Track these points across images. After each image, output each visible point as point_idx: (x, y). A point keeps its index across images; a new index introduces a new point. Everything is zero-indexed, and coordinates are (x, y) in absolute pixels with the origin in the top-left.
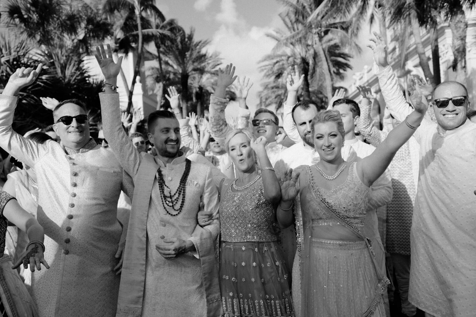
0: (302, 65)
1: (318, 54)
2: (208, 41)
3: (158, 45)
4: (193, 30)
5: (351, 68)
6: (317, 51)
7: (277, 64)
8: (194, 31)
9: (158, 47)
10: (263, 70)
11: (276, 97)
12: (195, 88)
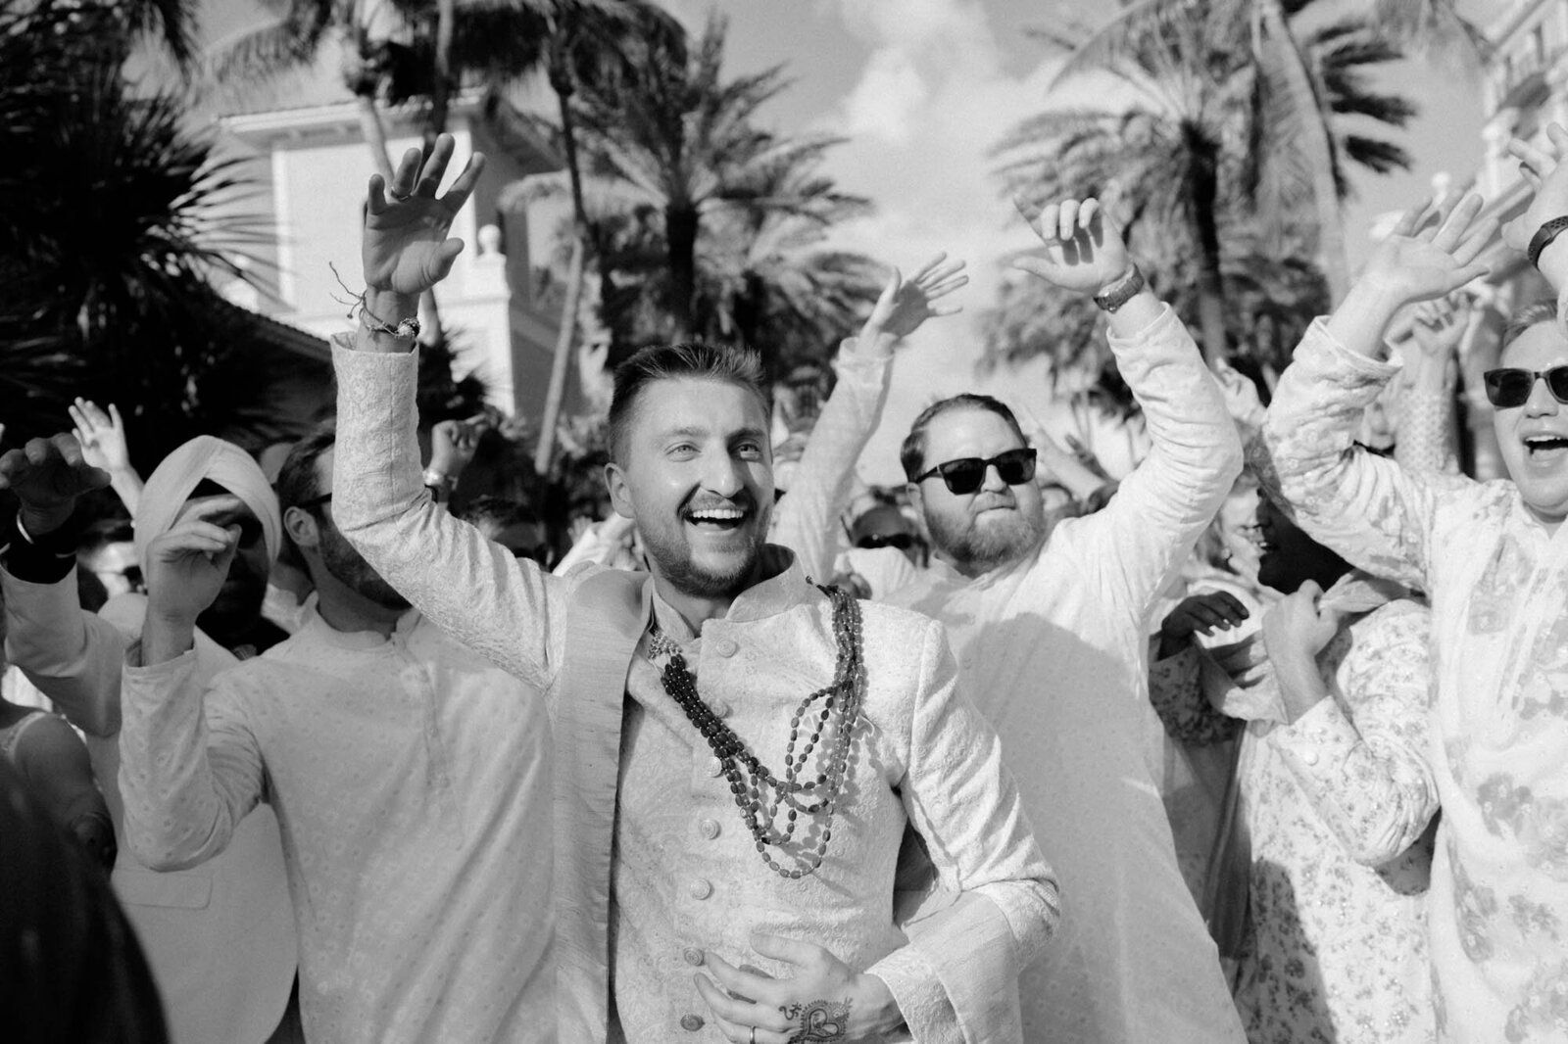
0: (1186, 155)
1: (1274, 82)
2: (784, 75)
3: (563, 79)
4: (718, 19)
5: (1405, 164)
6: (1267, 71)
7: (1076, 151)
8: (725, 25)
9: (563, 90)
10: (1012, 186)
11: (1064, 312)
12: (730, 278)
